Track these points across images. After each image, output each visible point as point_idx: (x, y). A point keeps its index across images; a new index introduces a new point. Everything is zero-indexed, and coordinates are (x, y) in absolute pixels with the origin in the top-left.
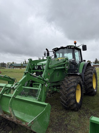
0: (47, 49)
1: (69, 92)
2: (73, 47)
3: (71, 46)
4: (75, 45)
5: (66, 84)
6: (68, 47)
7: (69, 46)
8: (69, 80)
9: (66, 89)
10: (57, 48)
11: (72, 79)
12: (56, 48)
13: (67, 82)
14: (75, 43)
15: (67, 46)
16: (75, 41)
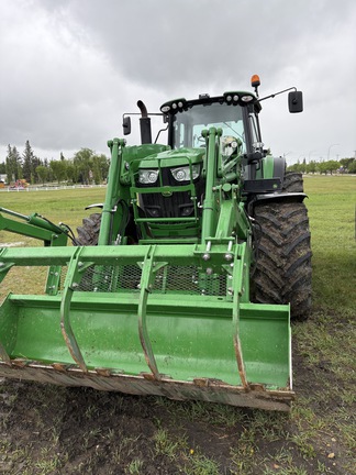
0: (140, 104)
1: (293, 260)
2: (250, 98)
3: (240, 95)
4: (256, 91)
5: (275, 234)
6: (229, 98)
7: (232, 94)
8: (283, 219)
9: (279, 250)
10: (183, 101)
11: (292, 215)
12: (177, 102)
13: (278, 227)
14: (256, 84)
15: (226, 95)
16: (255, 77)
